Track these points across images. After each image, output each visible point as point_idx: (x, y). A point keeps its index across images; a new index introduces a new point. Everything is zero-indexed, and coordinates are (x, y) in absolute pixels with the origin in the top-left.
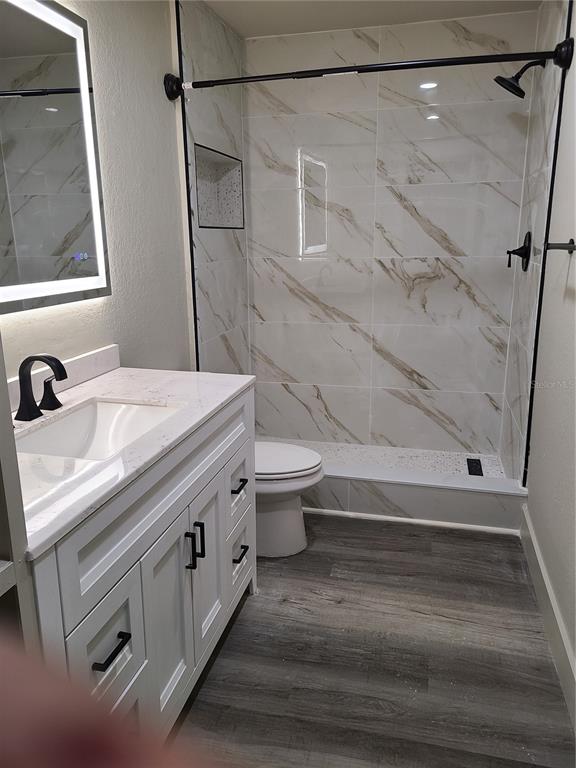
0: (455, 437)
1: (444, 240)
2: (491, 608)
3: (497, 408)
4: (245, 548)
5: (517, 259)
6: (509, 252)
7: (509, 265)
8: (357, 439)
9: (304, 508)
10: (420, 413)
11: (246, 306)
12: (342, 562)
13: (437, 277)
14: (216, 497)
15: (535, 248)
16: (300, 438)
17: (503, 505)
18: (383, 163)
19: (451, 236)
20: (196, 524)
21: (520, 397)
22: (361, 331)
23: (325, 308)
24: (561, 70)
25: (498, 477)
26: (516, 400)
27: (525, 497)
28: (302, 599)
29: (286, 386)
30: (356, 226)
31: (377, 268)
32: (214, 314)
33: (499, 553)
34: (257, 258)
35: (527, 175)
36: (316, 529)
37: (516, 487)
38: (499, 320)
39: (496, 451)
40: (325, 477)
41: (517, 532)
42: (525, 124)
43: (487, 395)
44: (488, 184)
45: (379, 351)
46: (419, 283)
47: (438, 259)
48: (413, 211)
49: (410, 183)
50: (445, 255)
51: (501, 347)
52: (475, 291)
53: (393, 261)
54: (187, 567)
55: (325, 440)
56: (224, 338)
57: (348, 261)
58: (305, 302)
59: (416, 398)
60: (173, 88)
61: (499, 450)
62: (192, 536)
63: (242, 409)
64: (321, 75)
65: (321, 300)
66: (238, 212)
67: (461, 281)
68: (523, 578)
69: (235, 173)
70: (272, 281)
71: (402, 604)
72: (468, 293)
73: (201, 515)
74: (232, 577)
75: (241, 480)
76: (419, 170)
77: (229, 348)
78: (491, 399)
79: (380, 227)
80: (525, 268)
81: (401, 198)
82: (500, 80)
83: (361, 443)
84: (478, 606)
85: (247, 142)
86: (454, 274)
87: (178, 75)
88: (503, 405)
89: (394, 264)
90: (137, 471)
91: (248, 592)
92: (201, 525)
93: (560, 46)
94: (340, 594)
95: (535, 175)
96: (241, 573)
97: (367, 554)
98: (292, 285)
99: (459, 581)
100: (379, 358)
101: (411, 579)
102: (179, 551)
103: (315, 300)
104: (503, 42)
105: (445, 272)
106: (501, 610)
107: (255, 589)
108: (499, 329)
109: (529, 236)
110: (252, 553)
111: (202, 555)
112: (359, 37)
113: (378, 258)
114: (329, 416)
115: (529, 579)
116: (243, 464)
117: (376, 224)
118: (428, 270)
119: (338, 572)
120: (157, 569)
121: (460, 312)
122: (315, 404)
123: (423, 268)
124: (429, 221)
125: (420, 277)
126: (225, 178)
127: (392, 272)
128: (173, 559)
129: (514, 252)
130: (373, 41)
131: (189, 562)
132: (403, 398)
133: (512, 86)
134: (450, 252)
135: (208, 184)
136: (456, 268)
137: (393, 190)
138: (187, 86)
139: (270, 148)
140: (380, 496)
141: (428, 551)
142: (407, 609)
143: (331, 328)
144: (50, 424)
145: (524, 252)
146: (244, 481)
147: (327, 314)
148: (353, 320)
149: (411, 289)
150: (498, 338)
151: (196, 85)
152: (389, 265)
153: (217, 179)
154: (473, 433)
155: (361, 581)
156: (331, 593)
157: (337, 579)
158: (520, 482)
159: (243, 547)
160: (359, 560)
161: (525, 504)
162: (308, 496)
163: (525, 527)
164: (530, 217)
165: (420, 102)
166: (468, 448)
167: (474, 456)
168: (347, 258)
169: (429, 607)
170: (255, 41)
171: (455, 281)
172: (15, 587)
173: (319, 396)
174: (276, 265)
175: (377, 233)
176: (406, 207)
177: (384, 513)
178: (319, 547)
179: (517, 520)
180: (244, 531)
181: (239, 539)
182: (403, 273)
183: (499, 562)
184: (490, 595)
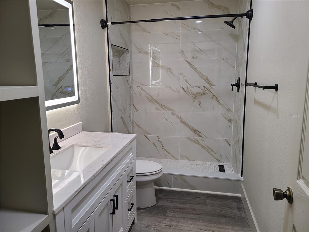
0: (214, 156)
1: (207, 80)
2: (231, 227)
3: (229, 145)
4: (133, 204)
5: (235, 88)
6: (232, 85)
7: (232, 90)
8: (175, 158)
9: (155, 187)
10: (200, 147)
11: (130, 105)
12: (170, 209)
13: (204, 94)
14: (122, 184)
15: (241, 83)
16: (152, 157)
17: (234, 184)
18: (183, 51)
19: (209, 78)
20: (115, 196)
21: (238, 140)
22: (176, 114)
23: (161, 105)
24: (249, 20)
25: (231, 173)
26: (237, 142)
27: (243, 181)
28: (155, 226)
29: (146, 137)
30: (173, 74)
31: (181, 90)
32: (118, 109)
33: (233, 204)
34: (135, 86)
35: (237, 56)
36: (160, 195)
37: (238, 177)
38: (229, 110)
39: (230, 162)
40: (164, 174)
41: (240, 195)
42: (236, 38)
43: (225, 139)
44: (223, 59)
45: (183, 122)
46: (198, 96)
47: (205, 87)
48: (195, 69)
49: (193, 58)
50: (207, 86)
51: (230, 121)
52: (219, 99)
53: (187, 88)
54: (111, 214)
55: (162, 158)
56: (122, 118)
57: (170, 87)
58: (153, 103)
59: (198, 141)
60: (104, 24)
61: (231, 162)
62: (113, 201)
63: (131, 148)
64: (160, 21)
65: (160, 103)
66: (127, 69)
67: (214, 95)
68: (243, 215)
69: (126, 54)
70: (141, 95)
71: (196, 227)
72: (217, 100)
73: (116, 192)
74: (127, 217)
75: (131, 176)
76: (196, 54)
77: (124, 122)
78: (227, 141)
79: (182, 75)
80: (238, 91)
81: (190, 64)
82: (226, 22)
83: (176, 159)
84: (226, 227)
85: (131, 43)
86: (211, 93)
87: (105, 20)
88: (232, 143)
89: (188, 89)
90: (94, 175)
91: (133, 223)
92: (117, 196)
93: (248, 12)
94: (170, 223)
95: (241, 56)
96: (131, 215)
97: (181, 206)
98: (149, 97)
99: (218, 216)
100: (183, 125)
101: (199, 216)
102: (108, 207)
103: (157, 102)
104: (227, 8)
105: (208, 92)
106: (235, 228)
107: (136, 222)
108: (229, 114)
109: (239, 79)
110: (135, 207)
111: (117, 208)
112: (173, 6)
113: (182, 86)
114: (163, 148)
115: (246, 215)
116: (132, 170)
117: (181, 73)
118: (201, 91)
119: (169, 214)
120: (100, 215)
121: (214, 107)
122: (158, 144)
123: (199, 90)
124: (201, 73)
125: (198, 94)
126: (122, 57)
127: (187, 92)
128: (106, 210)
129: (234, 85)
130: (178, 7)
131: (111, 211)
132: (192, 141)
133: (231, 24)
134: (209, 84)
135: (116, 58)
136: (212, 90)
137: (187, 61)
138: (109, 24)
139: (140, 45)
140: (185, 181)
141: (205, 204)
142: (198, 229)
143: (164, 113)
144: (56, 156)
145: (238, 85)
146: (132, 177)
147: (162, 108)
148: (173, 110)
149: (195, 98)
150: (229, 117)
151: (112, 23)
152: (186, 89)
153: (119, 57)
154: (221, 155)
155: (179, 217)
156: (167, 222)
157: (169, 216)
158: (240, 175)
159: (131, 204)
160: (177, 208)
161: (243, 184)
162: (156, 182)
163: (243, 193)
164: (239, 72)
165: (196, 29)
166: (219, 161)
167: (221, 164)
168: (170, 86)
169: (207, 228)
170: (134, 6)
171: (212, 95)
172: (48, 226)
173: (159, 140)
174: (142, 89)
175: (181, 77)
176: (192, 67)
177: (187, 188)
178: (161, 203)
179: (240, 190)
180: (132, 197)
181: (130, 201)
182: (192, 92)
183: (233, 208)
184: (231, 222)
